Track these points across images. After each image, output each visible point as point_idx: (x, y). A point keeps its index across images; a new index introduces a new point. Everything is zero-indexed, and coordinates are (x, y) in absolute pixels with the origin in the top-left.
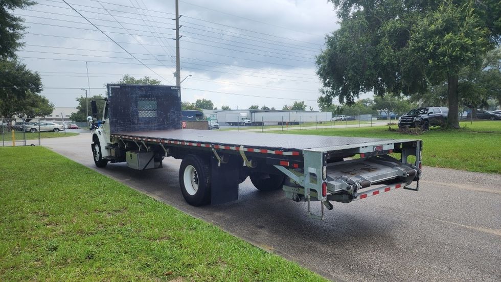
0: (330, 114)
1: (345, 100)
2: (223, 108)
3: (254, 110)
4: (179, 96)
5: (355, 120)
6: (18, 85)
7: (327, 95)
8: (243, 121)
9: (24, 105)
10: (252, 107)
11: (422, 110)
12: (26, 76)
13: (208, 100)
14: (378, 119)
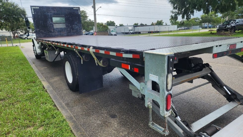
0: (176, 26)
1: (185, 17)
2: (120, 25)
3: (136, 25)
5: (189, 29)
6: (15, 15)
7: (175, 14)
8: (130, 32)
9: (21, 26)
10: (135, 24)
11: (232, 21)
12: (19, 10)
13: (112, 21)
14: (202, 29)
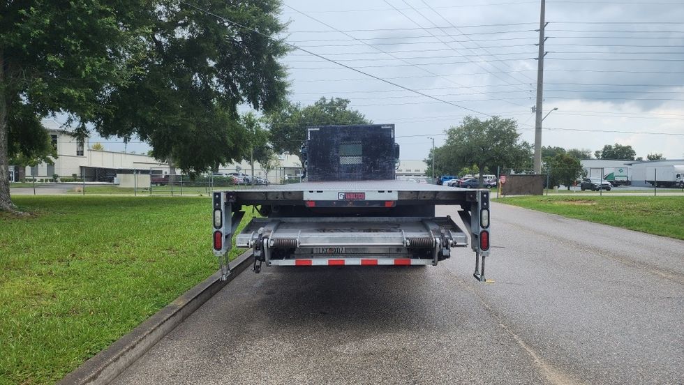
2: (650, 157)
4: (392, 137)
8: (679, 180)
